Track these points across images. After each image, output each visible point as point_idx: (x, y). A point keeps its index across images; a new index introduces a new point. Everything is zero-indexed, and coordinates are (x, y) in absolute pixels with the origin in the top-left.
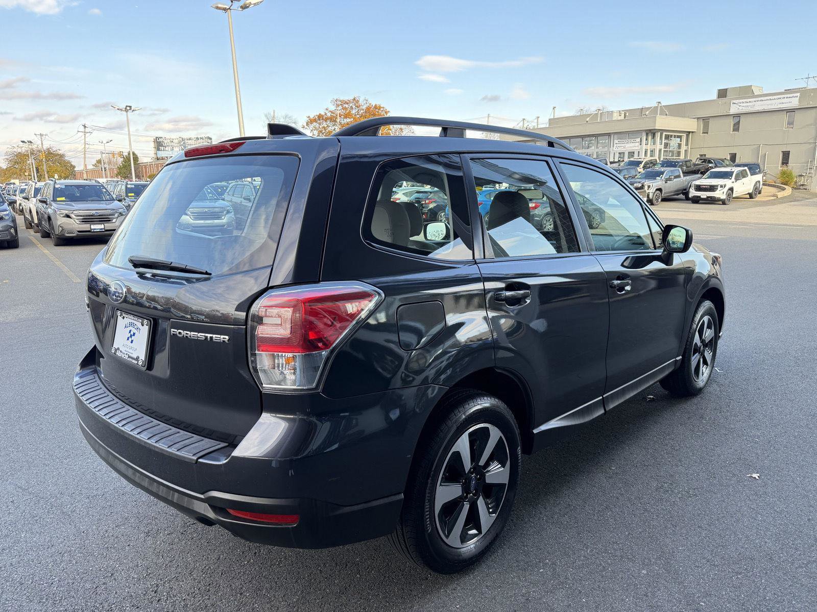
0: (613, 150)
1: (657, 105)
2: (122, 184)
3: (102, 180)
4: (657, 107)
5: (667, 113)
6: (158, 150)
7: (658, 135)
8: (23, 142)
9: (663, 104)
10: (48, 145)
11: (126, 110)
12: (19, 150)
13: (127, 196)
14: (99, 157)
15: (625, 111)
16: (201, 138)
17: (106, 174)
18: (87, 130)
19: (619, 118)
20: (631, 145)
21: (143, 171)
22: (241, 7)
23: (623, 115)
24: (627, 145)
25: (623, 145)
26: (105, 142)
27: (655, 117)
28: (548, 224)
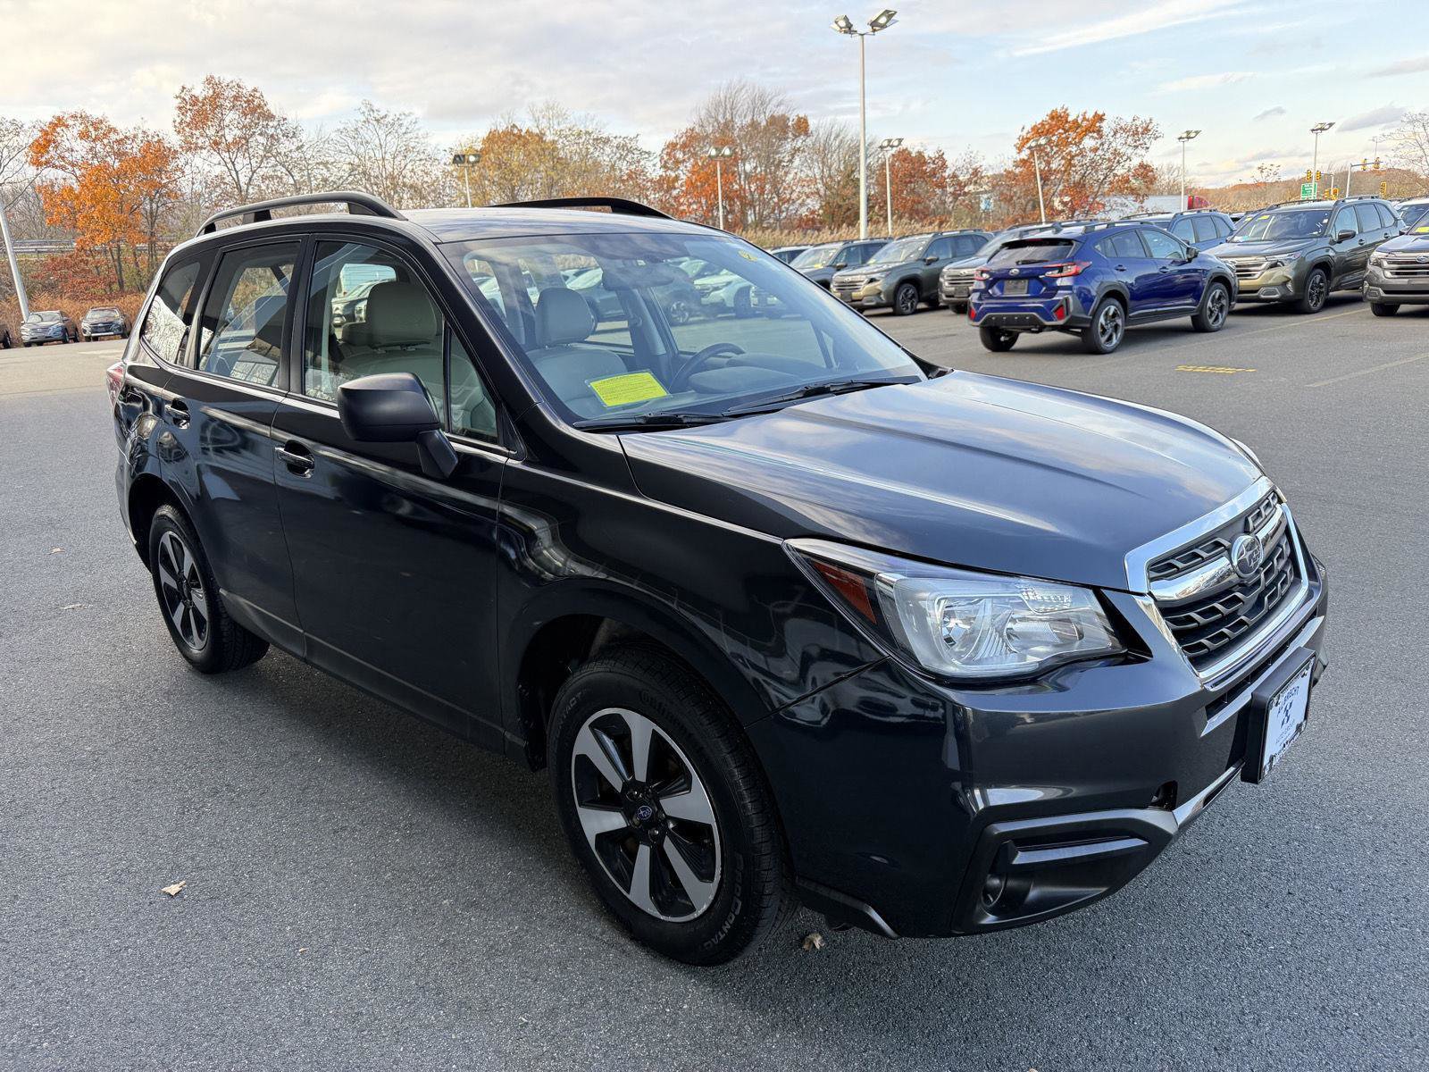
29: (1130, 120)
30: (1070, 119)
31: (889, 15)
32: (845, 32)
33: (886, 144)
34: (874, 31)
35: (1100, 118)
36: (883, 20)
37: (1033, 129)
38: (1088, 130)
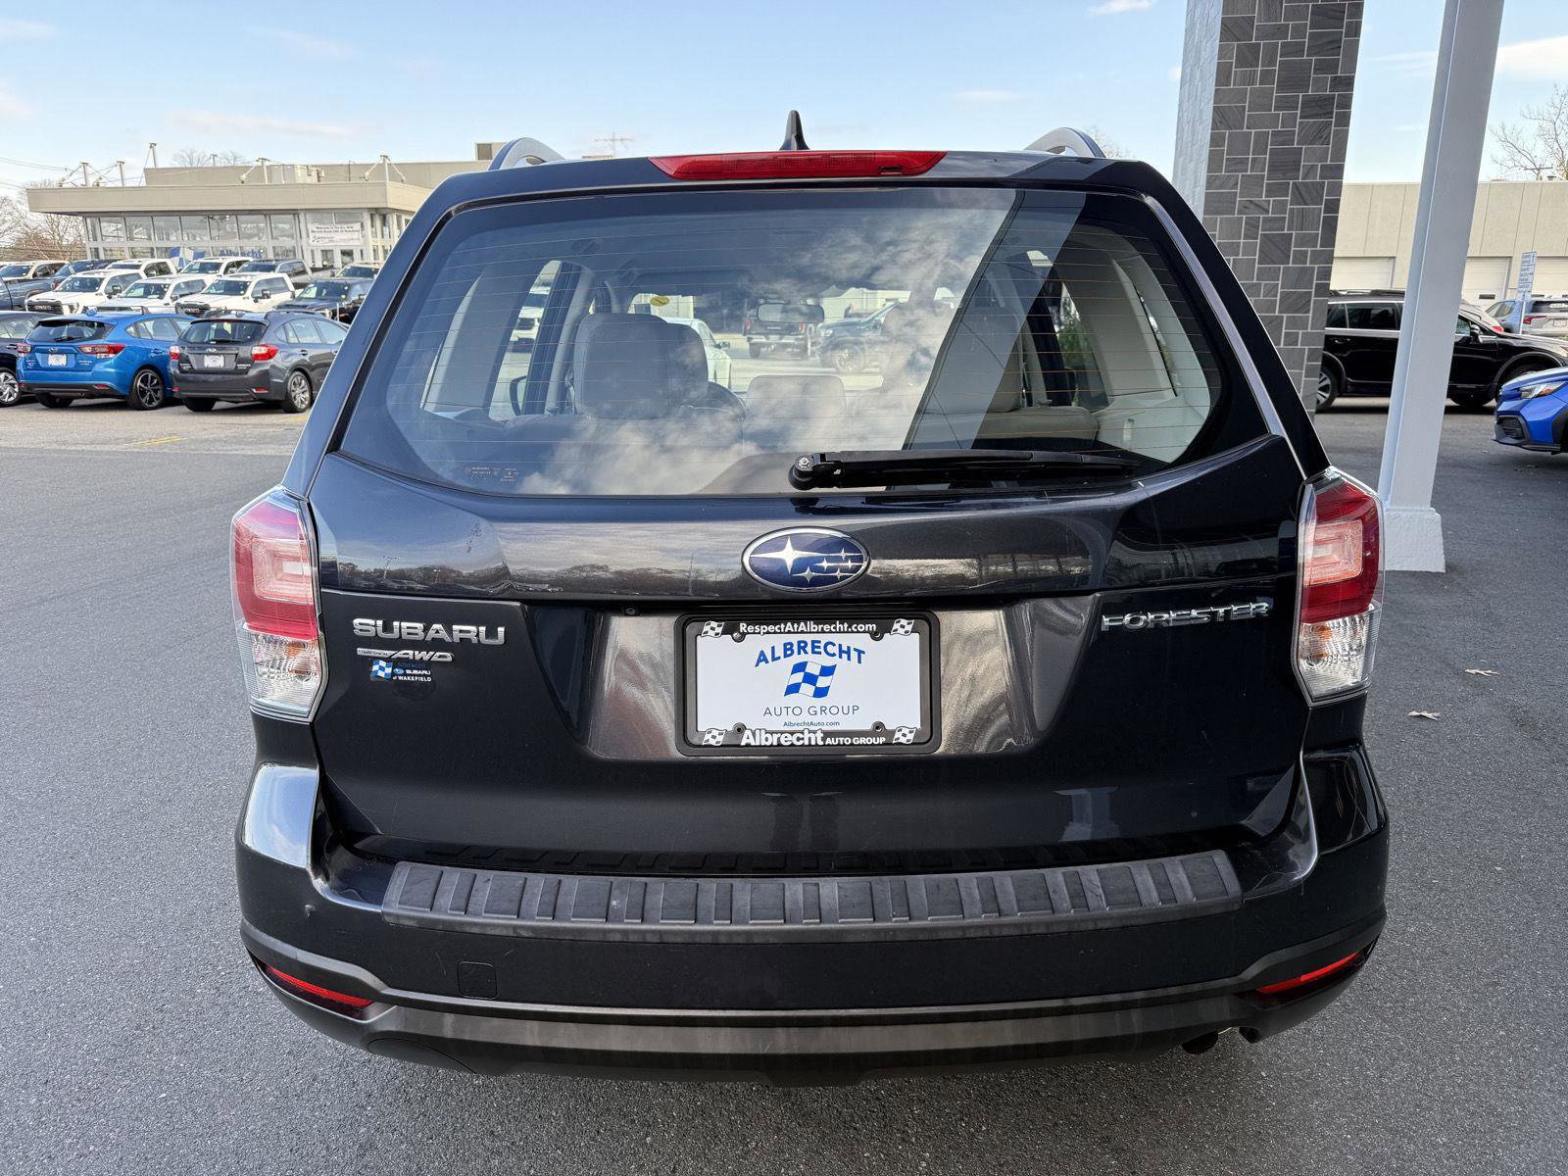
0: (308, 244)
1: (382, 162)
4: (382, 165)
5: (404, 178)
7: (392, 219)
9: (394, 160)
15: (319, 168)
19: (309, 180)
20: (343, 237)
23: (314, 174)
24: (338, 237)
25: (329, 235)
27: (384, 185)
28: (298, 390)
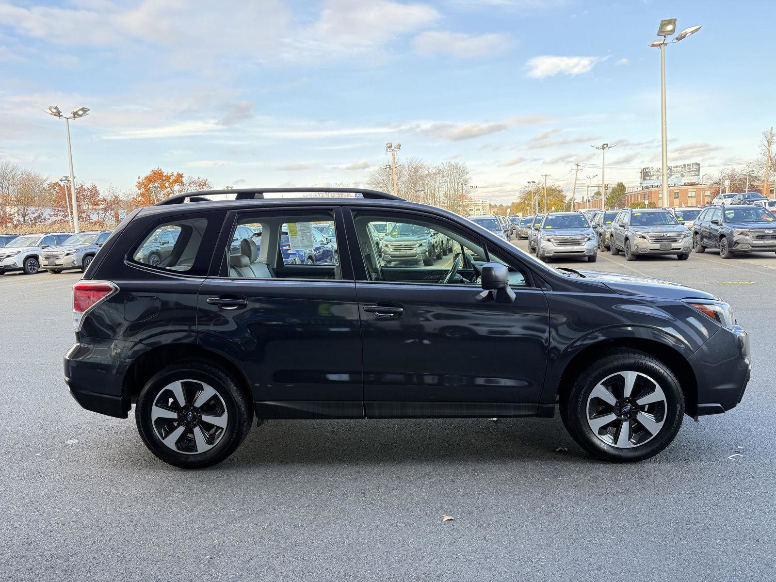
2: (602, 214)
3: (583, 211)
6: (644, 179)
8: (529, 182)
10: (550, 184)
11: (603, 148)
12: (530, 189)
13: (604, 224)
14: (596, 190)
16: (688, 165)
17: (589, 206)
18: (579, 168)
21: (628, 200)
22: (677, 39)
26: (591, 177)
29: (197, 178)
30: (164, 175)
31: (85, 110)
32: (55, 115)
33: (64, 179)
34: (75, 117)
35: (181, 176)
36: (81, 113)
37: (145, 178)
38: (175, 181)
